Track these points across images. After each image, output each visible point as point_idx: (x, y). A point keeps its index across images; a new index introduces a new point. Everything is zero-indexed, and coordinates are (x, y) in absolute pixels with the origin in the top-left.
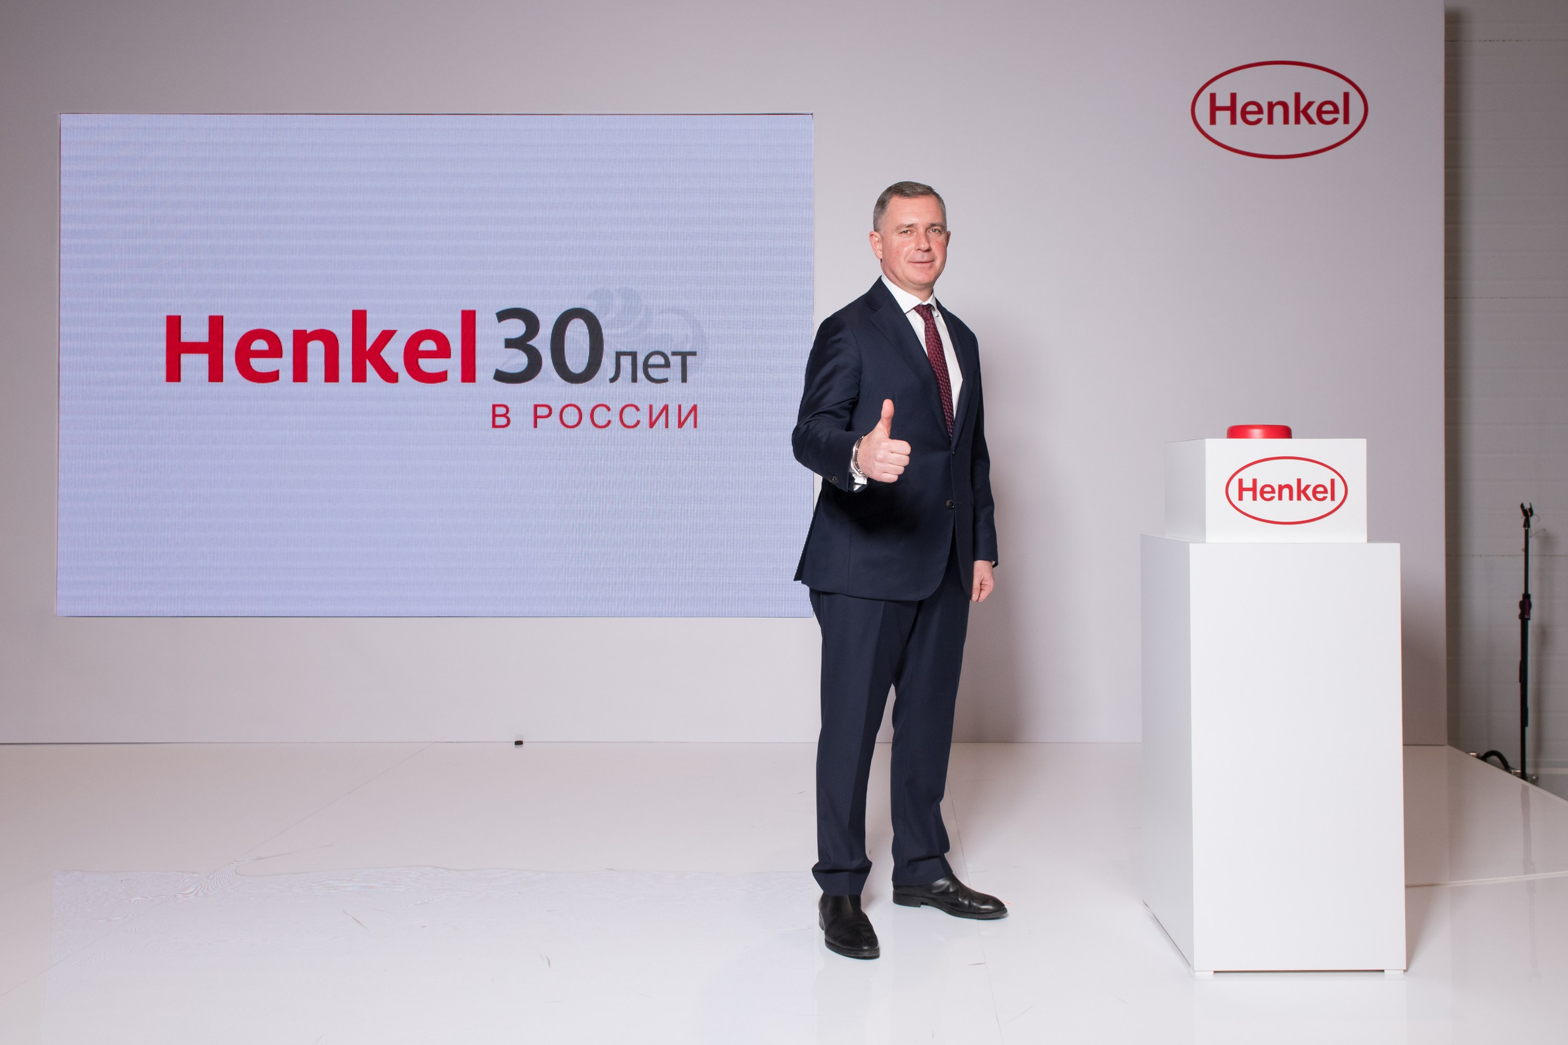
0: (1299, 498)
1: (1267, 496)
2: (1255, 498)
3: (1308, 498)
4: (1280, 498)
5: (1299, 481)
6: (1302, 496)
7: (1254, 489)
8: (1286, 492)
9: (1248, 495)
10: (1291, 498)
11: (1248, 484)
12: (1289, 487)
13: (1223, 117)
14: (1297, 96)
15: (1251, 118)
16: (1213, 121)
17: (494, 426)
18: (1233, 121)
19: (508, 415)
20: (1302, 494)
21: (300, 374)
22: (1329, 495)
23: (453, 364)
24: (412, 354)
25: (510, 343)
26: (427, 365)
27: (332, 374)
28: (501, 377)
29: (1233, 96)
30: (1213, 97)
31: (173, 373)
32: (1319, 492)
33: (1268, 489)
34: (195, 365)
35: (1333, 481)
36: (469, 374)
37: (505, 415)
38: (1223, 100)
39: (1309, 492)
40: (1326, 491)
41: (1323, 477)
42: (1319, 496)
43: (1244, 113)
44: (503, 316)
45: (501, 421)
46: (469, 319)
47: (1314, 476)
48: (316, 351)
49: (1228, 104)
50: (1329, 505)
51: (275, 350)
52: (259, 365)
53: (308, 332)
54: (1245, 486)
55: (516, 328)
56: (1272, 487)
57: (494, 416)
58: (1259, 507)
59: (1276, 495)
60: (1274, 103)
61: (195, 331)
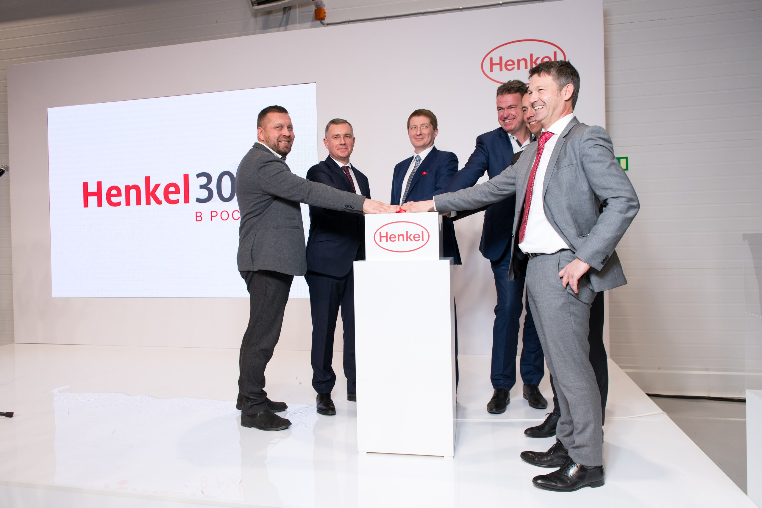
0: (407, 240)
1: (392, 239)
2: (387, 241)
3: (411, 240)
4: (399, 240)
5: (407, 232)
6: (409, 239)
7: (386, 237)
8: (401, 237)
9: (384, 239)
10: (403, 240)
11: (384, 234)
12: (403, 235)
13: (496, 68)
14: (531, 55)
15: (509, 67)
16: (491, 70)
17: (197, 221)
18: (501, 70)
19: (201, 216)
20: (408, 238)
21: (128, 203)
22: (421, 238)
23: (181, 196)
24: (166, 193)
25: (202, 187)
26: (172, 197)
27: (139, 203)
28: (199, 200)
29: (501, 58)
30: (491, 59)
31: (86, 205)
32: (416, 238)
33: (393, 236)
34: (92, 200)
35: (422, 232)
36: (187, 200)
37: (200, 216)
38: (496, 60)
39: (412, 237)
40: (419, 237)
41: (418, 230)
42: (416, 239)
43: (506, 65)
44: (199, 176)
45: (199, 218)
46: (186, 177)
47: (414, 230)
48: (133, 192)
49: (498, 62)
50: (421, 243)
51: (119, 194)
52: (114, 200)
53: (130, 186)
54: (382, 235)
55: (203, 180)
56: (395, 236)
57: (197, 216)
58: (389, 245)
59: (397, 239)
60: (520, 59)
61: (93, 188)
